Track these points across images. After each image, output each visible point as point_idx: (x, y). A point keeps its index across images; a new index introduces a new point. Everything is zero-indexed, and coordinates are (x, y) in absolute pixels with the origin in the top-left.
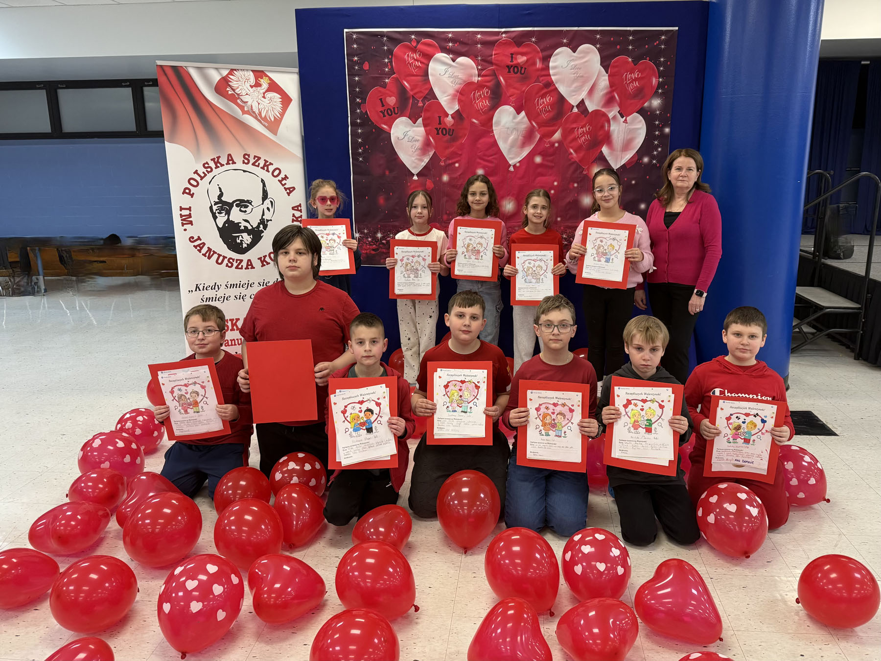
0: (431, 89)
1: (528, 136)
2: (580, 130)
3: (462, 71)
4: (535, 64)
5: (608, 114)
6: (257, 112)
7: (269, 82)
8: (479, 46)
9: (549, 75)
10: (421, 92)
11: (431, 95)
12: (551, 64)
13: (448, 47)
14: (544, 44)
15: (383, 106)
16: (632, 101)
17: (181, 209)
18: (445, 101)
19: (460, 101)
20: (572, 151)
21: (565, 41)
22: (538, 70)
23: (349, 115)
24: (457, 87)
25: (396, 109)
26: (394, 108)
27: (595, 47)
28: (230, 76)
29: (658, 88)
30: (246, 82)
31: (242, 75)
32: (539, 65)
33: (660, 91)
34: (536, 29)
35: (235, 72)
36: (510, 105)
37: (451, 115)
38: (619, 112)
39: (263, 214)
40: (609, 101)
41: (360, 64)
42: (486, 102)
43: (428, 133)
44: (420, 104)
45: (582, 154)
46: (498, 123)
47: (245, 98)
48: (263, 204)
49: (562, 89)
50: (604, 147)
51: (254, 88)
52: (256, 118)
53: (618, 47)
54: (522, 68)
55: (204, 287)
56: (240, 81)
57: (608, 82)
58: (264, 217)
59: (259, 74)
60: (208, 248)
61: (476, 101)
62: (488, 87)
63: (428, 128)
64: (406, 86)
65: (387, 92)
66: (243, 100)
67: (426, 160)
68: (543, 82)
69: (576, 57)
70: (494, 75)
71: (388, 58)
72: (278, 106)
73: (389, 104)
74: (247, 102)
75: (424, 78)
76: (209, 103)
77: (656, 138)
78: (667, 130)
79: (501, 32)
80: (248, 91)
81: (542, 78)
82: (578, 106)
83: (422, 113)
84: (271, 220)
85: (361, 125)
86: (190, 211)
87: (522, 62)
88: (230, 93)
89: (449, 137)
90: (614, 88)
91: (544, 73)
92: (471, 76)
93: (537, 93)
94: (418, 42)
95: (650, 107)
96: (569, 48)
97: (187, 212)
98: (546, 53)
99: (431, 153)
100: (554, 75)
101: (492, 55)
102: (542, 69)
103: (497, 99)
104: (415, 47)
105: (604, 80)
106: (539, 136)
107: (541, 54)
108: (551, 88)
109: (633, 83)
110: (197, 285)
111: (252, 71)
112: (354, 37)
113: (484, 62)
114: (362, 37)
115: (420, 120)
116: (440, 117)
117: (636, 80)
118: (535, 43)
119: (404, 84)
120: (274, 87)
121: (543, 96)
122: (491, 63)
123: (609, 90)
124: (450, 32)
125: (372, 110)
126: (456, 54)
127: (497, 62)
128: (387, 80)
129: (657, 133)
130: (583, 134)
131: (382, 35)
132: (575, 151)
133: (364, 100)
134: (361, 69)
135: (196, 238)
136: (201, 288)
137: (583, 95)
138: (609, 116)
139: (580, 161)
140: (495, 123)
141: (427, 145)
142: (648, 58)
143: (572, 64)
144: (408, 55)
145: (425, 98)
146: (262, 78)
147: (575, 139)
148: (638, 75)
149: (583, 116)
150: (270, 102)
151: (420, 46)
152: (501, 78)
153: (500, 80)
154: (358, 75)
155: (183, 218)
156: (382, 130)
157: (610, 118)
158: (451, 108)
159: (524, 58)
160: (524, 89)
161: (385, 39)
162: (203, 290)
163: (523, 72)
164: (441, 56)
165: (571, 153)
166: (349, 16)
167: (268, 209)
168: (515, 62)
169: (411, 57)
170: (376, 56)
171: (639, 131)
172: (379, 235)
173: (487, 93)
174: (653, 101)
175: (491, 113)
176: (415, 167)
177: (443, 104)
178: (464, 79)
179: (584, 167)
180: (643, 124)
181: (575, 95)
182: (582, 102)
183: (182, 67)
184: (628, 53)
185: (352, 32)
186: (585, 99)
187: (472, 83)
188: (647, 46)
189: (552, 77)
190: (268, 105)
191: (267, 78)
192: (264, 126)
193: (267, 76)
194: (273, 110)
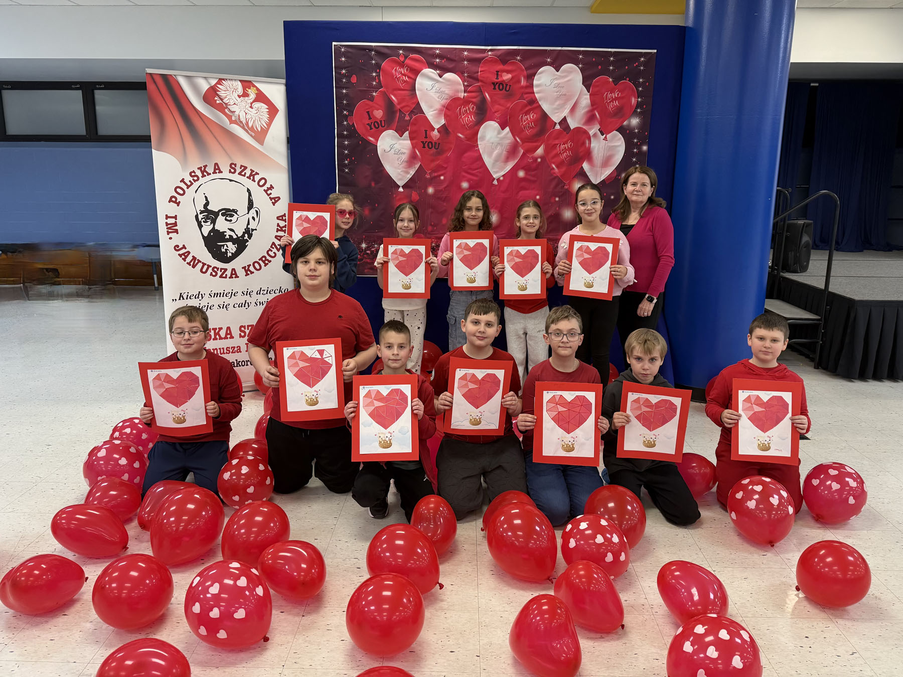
0: (418, 104)
1: (512, 151)
2: (562, 147)
3: (449, 87)
4: (519, 82)
5: (589, 131)
6: (244, 122)
7: (256, 92)
8: (466, 62)
9: (533, 93)
10: (407, 106)
11: (418, 109)
12: (535, 82)
13: (435, 63)
14: (528, 63)
15: (370, 118)
16: (612, 120)
17: (167, 217)
18: (432, 116)
19: (446, 116)
20: (554, 166)
21: (549, 60)
22: (522, 87)
23: (336, 127)
24: (443, 102)
25: (383, 122)
26: (381, 121)
27: (578, 67)
28: (219, 86)
29: (637, 107)
30: (234, 92)
31: (231, 85)
32: (523, 82)
33: (639, 110)
34: (521, 48)
35: (223, 81)
36: (495, 121)
37: (437, 129)
38: (599, 130)
39: (248, 224)
40: (590, 119)
41: (348, 76)
42: (471, 117)
43: (414, 146)
44: (407, 118)
45: (563, 169)
46: (483, 138)
47: (233, 107)
48: (248, 213)
49: (545, 107)
50: (584, 163)
51: (242, 98)
52: (243, 128)
53: (600, 67)
54: (507, 85)
55: (188, 295)
56: (228, 90)
57: (589, 101)
58: (249, 226)
59: (247, 84)
60: (193, 256)
61: (461, 117)
62: (473, 103)
63: (414, 141)
64: (393, 100)
65: (374, 105)
66: (230, 109)
67: (412, 172)
68: (528, 99)
69: (560, 76)
70: (480, 91)
71: (376, 72)
72: (265, 117)
73: (377, 118)
74: (235, 112)
75: (411, 92)
76: (197, 112)
77: (634, 155)
78: (645, 148)
79: (487, 49)
80: (236, 101)
81: (525, 96)
82: (560, 123)
83: (408, 126)
84: (256, 230)
85: (346, 137)
86: (176, 219)
87: (507, 80)
88: (218, 102)
89: (435, 150)
90: (594, 107)
91: (529, 90)
92: (458, 91)
93: (521, 110)
94: (406, 57)
95: (629, 125)
96: (553, 67)
97: (172, 221)
98: (530, 72)
99: (417, 166)
100: (537, 93)
101: (478, 72)
102: (526, 87)
103: (483, 114)
104: (403, 62)
105: (586, 99)
106: (522, 151)
107: (525, 72)
108: (535, 105)
109: (613, 102)
110: (181, 294)
111: (240, 81)
112: (343, 50)
113: (470, 78)
114: (350, 50)
115: (407, 133)
116: (426, 131)
117: (616, 99)
118: (520, 61)
119: (391, 98)
120: (261, 97)
121: (527, 113)
122: (477, 80)
123: (591, 108)
124: (437, 48)
125: (359, 123)
126: (443, 70)
127: (482, 79)
128: (374, 94)
129: (635, 150)
130: (565, 150)
131: (370, 49)
132: (557, 167)
133: (351, 113)
134: (349, 82)
135: (181, 246)
136: (185, 297)
137: (565, 112)
138: (590, 133)
139: (561, 176)
140: (480, 138)
141: (413, 158)
142: (628, 79)
143: (555, 82)
144: (396, 70)
145: (412, 112)
146: (250, 88)
147: (557, 155)
148: (618, 94)
149: (565, 133)
150: (257, 112)
151: (407, 61)
153: (486, 96)
154: (346, 88)
155: (169, 226)
156: (369, 142)
157: (591, 135)
158: (438, 122)
159: (509, 76)
160: (508, 105)
161: (373, 53)
162: (187, 299)
163: (507, 89)
164: (428, 71)
165: (553, 169)
166: (337, 30)
167: (253, 218)
168: (500, 79)
169: (399, 72)
170: (365, 70)
171: (618, 148)
172: (364, 246)
173: (473, 108)
174: (632, 120)
175: (476, 128)
176: (400, 180)
177: (430, 118)
178: (451, 94)
179: (567, 183)
180: (622, 143)
181: (557, 113)
182: (565, 119)
183: (171, 75)
184: (609, 73)
185: (340, 45)
186: (568, 116)
187: (459, 99)
188: (627, 67)
189: (536, 95)
190: (255, 115)
191: (255, 88)
192: (251, 135)
193: (254, 86)
194: (260, 121)
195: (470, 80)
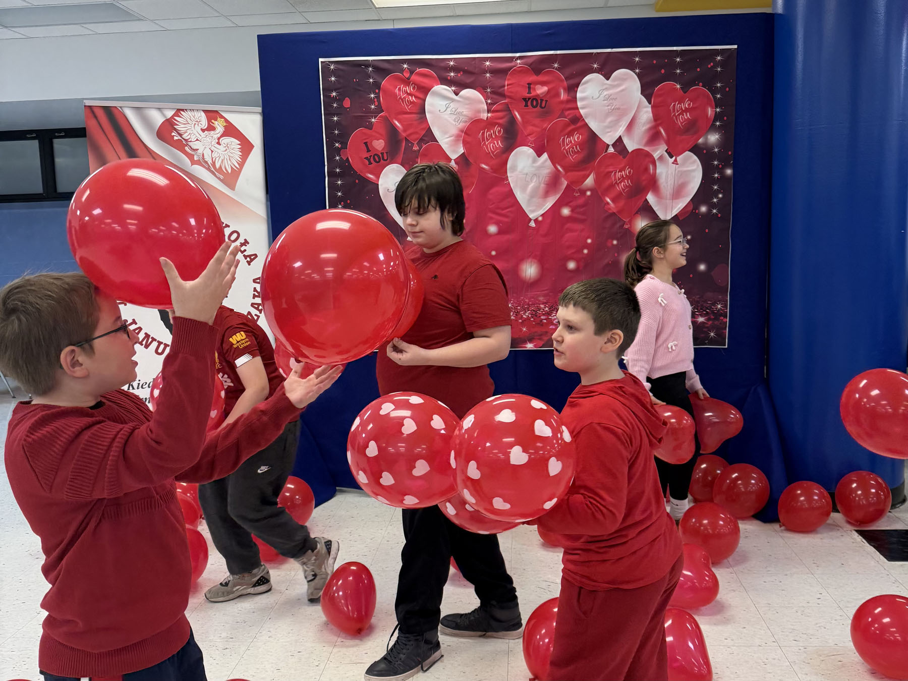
0: (429, 130)
1: (552, 183)
2: (618, 175)
3: (466, 106)
4: (558, 95)
5: (652, 153)
6: (210, 162)
7: (225, 124)
8: (488, 75)
9: (577, 108)
10: (416, 133)
11: (429, 136)
12: (579, 95)
13: (449, 78)
14: (569, 71)
15: (368, 151)
16: (684, 137)
18: (447, 143)
19: (465, 143)
20: (608, 200)
21: (595, 66)
22: (562, 102)
23: (326, 164)
24: (461, 125)
25: (385, 154)
26: (382, 154)
27: (634, 72)
28: (175, 118)
29: (715, 120)
30: (196, 125)
31: (192, 117)
32: (563, 96)
33: (718, 123)
34: (559, 52)
35: (182, 112)
36: (529, 146)
37: (454, 160)
38: (666, 151)
40: (653, 137)
41: (339, 100)
42: (498, 144)
44: (416, 148)
45: (622, 203)
46: (514, 168)
47: (195, 144)
49: (593, 125)
50: (649, 194)
51: (206, 132)
52: (208, 169)
53: (663, 71)
54: (542, 100)
55: (139, 384)
56: (189, 124)
57: (651, 115)
59: (212, 115)
60: (146, 334)
61: (485, 143)
62: (500, 125)
64: (398, 127)
65: (374, 134)
66: (192, 146)
68: (569, 117)
69: (610, 85)
70: (508, 109)
71: (375, 93)
72: (237, 155)
73: (377, 150)
74: (198, 149)
75: (420, 116)
76: (151, 154)
77: (715, 181)
78: (729, 172)
79: (515, 57)
80: (199, 136)
81: (567, 113)
82: (614, 145)
83: (418, 158)
85: (339, 176)
87: (542, 94)
88: (175, 138)
90: (659, 122)
91: (569, 106)
92: (479, 112)
93: (562, 131)
94: (412, 72)
95: (706, 143)
96: (602, 74)
98: (572, 82)
100: (583, 108)
101: (505, 86)
102: (568, 101)
103: (512, 140)
104: (408, 79)
105: (647, 112)
106: (566, 183)
107: (565, 83)
108: (580, 124)
109: (683, 115)
111: (204, 111)
112: (332, 67)
113: (494, 94)
114: (340, 67)
117: (686, 110)
118: (558, 69)
119: (395, 124)
120: (231, 131)
121: (570, 134)
122: (503, 95)
123: (653, 124)
124: (451, 59)
125: (354, 156)
126: (459, 85)
127: (508, 94)
128: (373, 120)
129: (716, 175)
130: (623, 179)
131: (366, 64)
132: (613, 200)
133: (344, 144)
134: (341, 106)
137: (620, 131)
138: (654, 156)
139: (618, 212)
140: (511, 168)
142: (701, 84)
143: (606, 93)
144: (399, 89)
145: (421, 141)
146: (216, 120)
147: (612, 186)
148: (689, 105)
149: (621, 157)
150: (226, 150)
151: (414, 78)
152: (517, 114)
153: (515, 115)
154: (337, 115)
156: (368, 181)
157: (656, 159)
158: (454, 152)
159: (545, 89)
160: (545, 126)
161: (370, 69)
162: (138, 388)
163: (543, 105)
164: (440, 88)
165: (608, 203)
166: (324, 42)
168: (533, 94)
169: (403, 91)
170: (360, 90)
171: (694, 174)
173: (499, 132)
174: (709, 137)
175: (505, 156)
177: (445, 146)
178: (470, 116)
179: (627, 220)
180: (698, 165)
181: (608, 132)
182: (620, 139)
183: (115, 107)
184: (675, 78)
185: (329, 62)
186: (623, 136)
187: (480, 121)
188: (699, 69)
189: (580, 110)
190: (223, 153)
191: (223, 120)
192: (219, 178)
193: (222, 117)
194: (230, 160)
195: (494, 96)
